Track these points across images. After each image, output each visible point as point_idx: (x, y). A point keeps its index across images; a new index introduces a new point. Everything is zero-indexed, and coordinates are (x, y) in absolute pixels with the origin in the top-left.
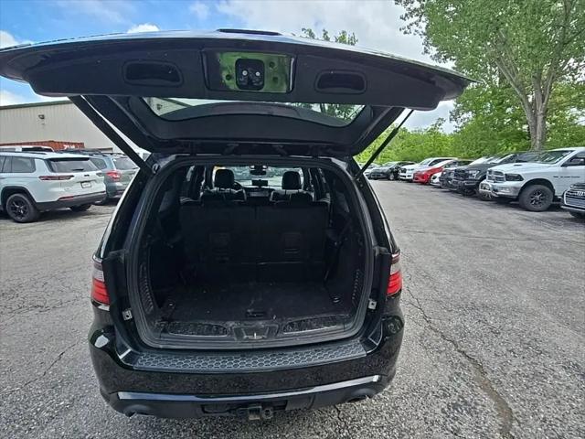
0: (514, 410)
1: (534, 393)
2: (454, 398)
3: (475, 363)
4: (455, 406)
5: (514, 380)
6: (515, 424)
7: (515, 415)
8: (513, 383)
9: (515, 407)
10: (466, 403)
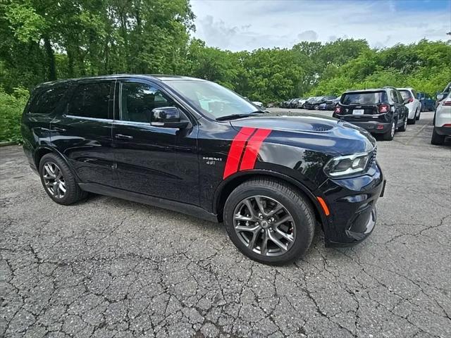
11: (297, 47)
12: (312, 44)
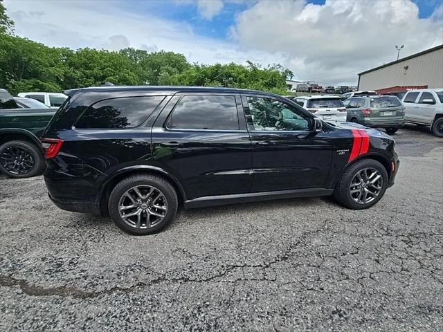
0: (28, 297)
1: (25, 321)
2: (66, 267)
3: (91, 296)
4: (60, 265)
5: (49, 314)
6: (20, 291)
7: (24, 295)
8: (48, 311)
9: (29, 299)
10: (57, 271)
11: (124, 52)
12: (139, 52)
